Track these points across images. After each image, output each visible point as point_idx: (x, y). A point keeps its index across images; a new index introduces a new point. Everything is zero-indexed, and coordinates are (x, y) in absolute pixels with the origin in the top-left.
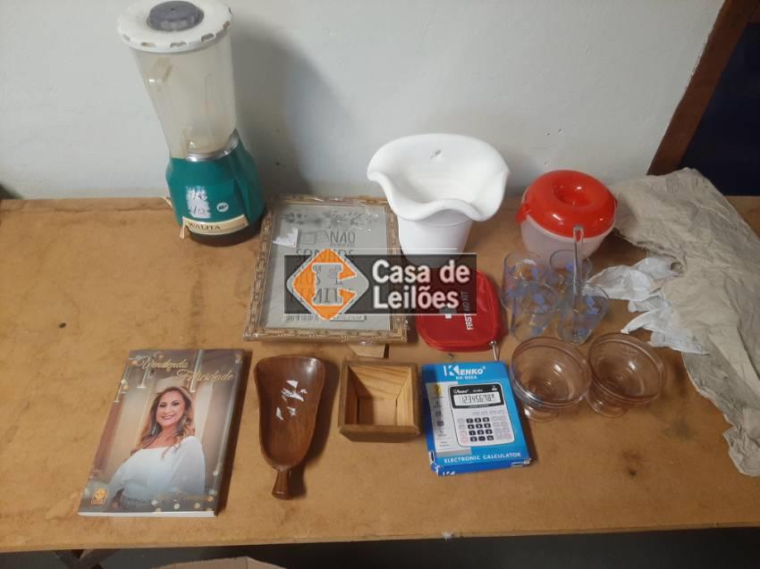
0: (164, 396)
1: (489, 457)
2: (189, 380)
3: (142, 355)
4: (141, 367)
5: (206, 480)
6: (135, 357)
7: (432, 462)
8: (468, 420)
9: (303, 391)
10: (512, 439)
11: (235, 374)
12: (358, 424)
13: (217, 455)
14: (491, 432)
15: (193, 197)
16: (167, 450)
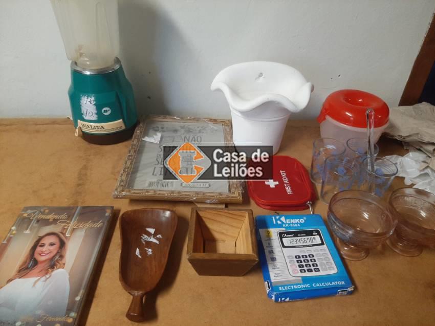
0: (44, 239)
1: (317, 285)
2: (66, 227)
3: (31, 210)
4: (29, 218)
5: (68, 304)
6: (26, 211)
7: (268, 291)
8: (296, 257)
9: (159, 236)
10: (335, 271)
11: (104, 223)
12: (204, 252)
13: (80, 285)
14: (317, 266)
15: (85, 102)
16: (39, 279)
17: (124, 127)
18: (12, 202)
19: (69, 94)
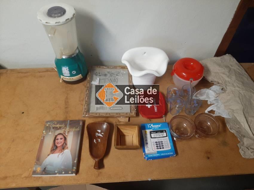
0: (58, 136)
1: (163, 154)
2: (65, 131)
3: (50, 122)
4: (49, 127)
5: (72, 164)
6: (47, 123)
7: (144, 156)
8: (156, 142)
9: (103, 133)
10: (170, 148)
11: (80, 128)
12: (121, 145)
13: (75, 156)
14: (163, 146)
15: (64, 69)
16: (59, 154)
17: (82, 77)
18: (39, 118)
19: (55, 62)
